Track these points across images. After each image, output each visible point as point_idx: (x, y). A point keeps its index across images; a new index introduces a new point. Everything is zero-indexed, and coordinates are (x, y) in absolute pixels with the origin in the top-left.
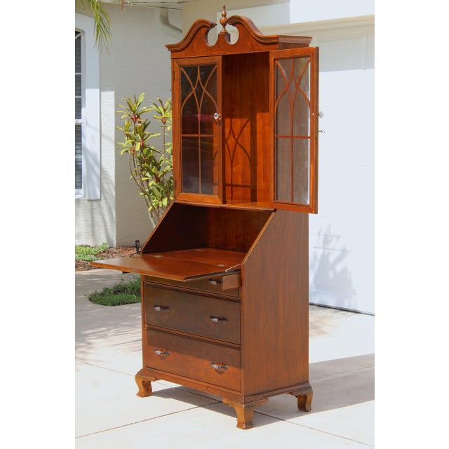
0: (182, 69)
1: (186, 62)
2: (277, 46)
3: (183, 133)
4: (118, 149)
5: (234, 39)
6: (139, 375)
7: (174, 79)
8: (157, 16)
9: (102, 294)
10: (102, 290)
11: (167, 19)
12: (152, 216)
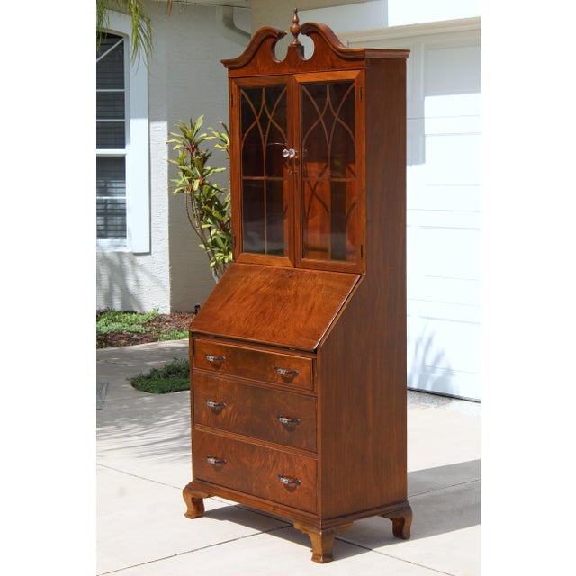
0: (242, 91)
1: (247, 83)
2: (364, 62)
3: (245, 175)
4: (171, 187)
5: (309, 53)
6: (188, 490)
7: (232, 105)
8: (219, 17)
9: (149, 378)
10: (149, 372)
11: (232, 20)
12: (216, 274)
